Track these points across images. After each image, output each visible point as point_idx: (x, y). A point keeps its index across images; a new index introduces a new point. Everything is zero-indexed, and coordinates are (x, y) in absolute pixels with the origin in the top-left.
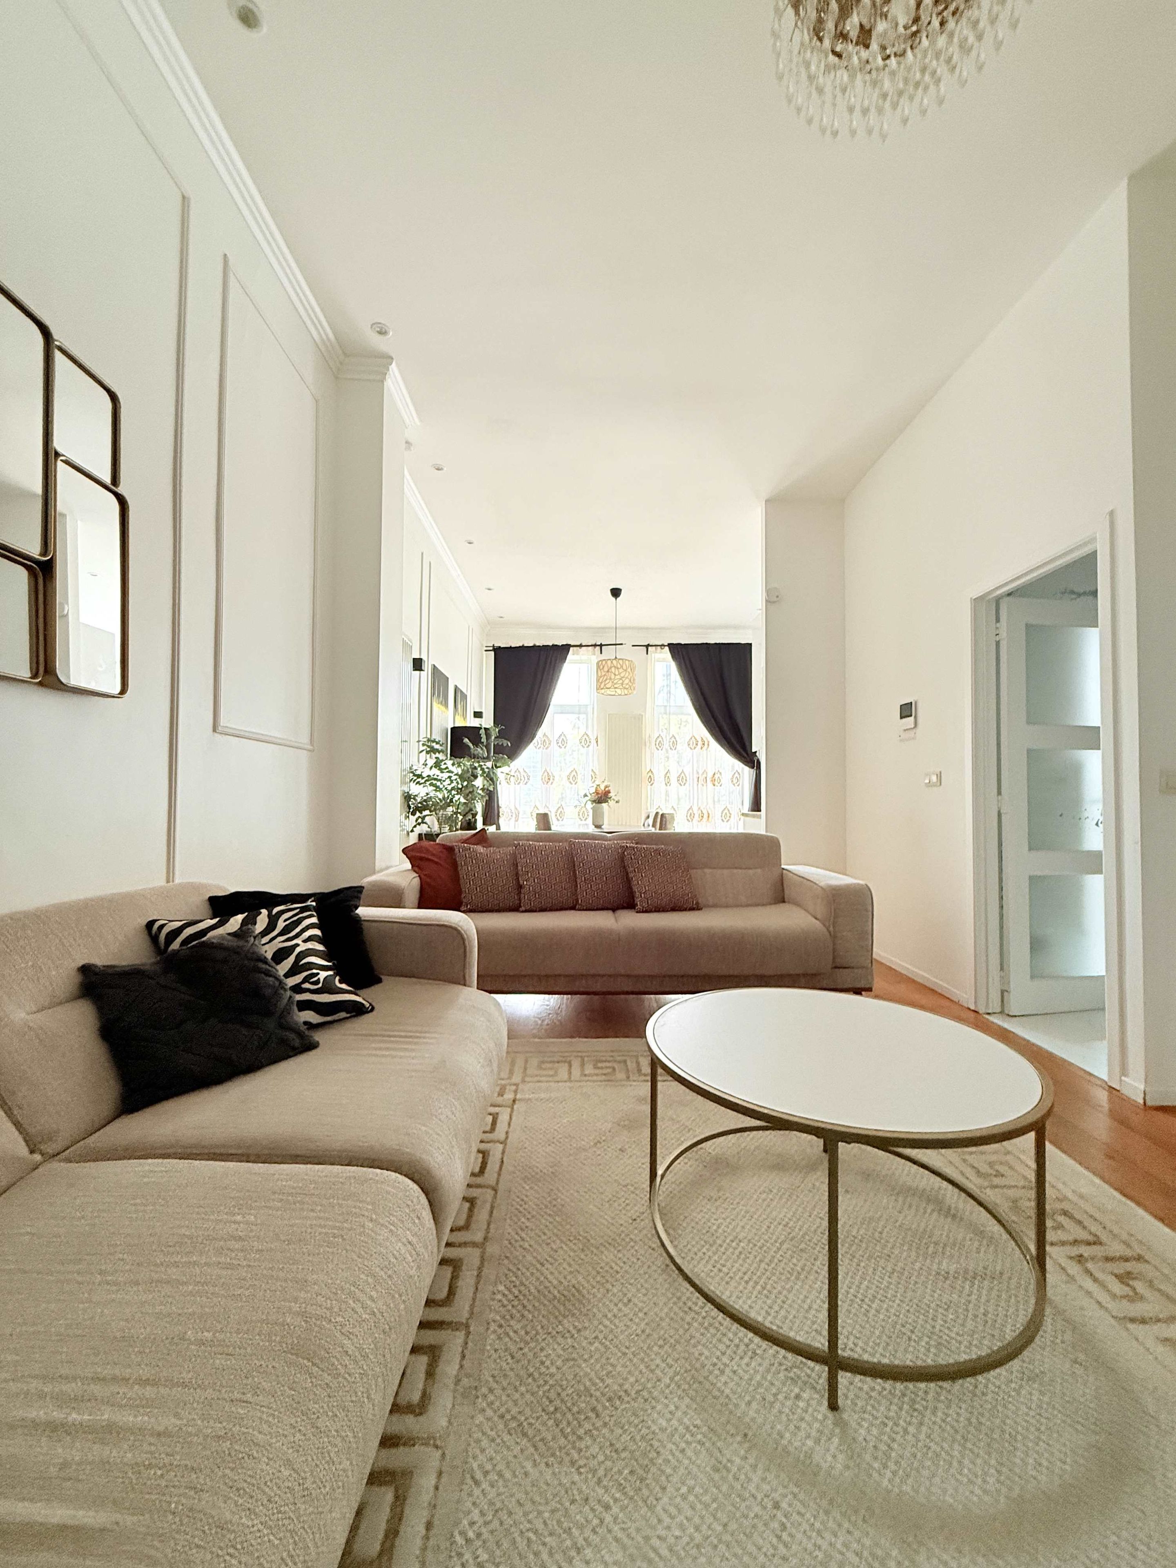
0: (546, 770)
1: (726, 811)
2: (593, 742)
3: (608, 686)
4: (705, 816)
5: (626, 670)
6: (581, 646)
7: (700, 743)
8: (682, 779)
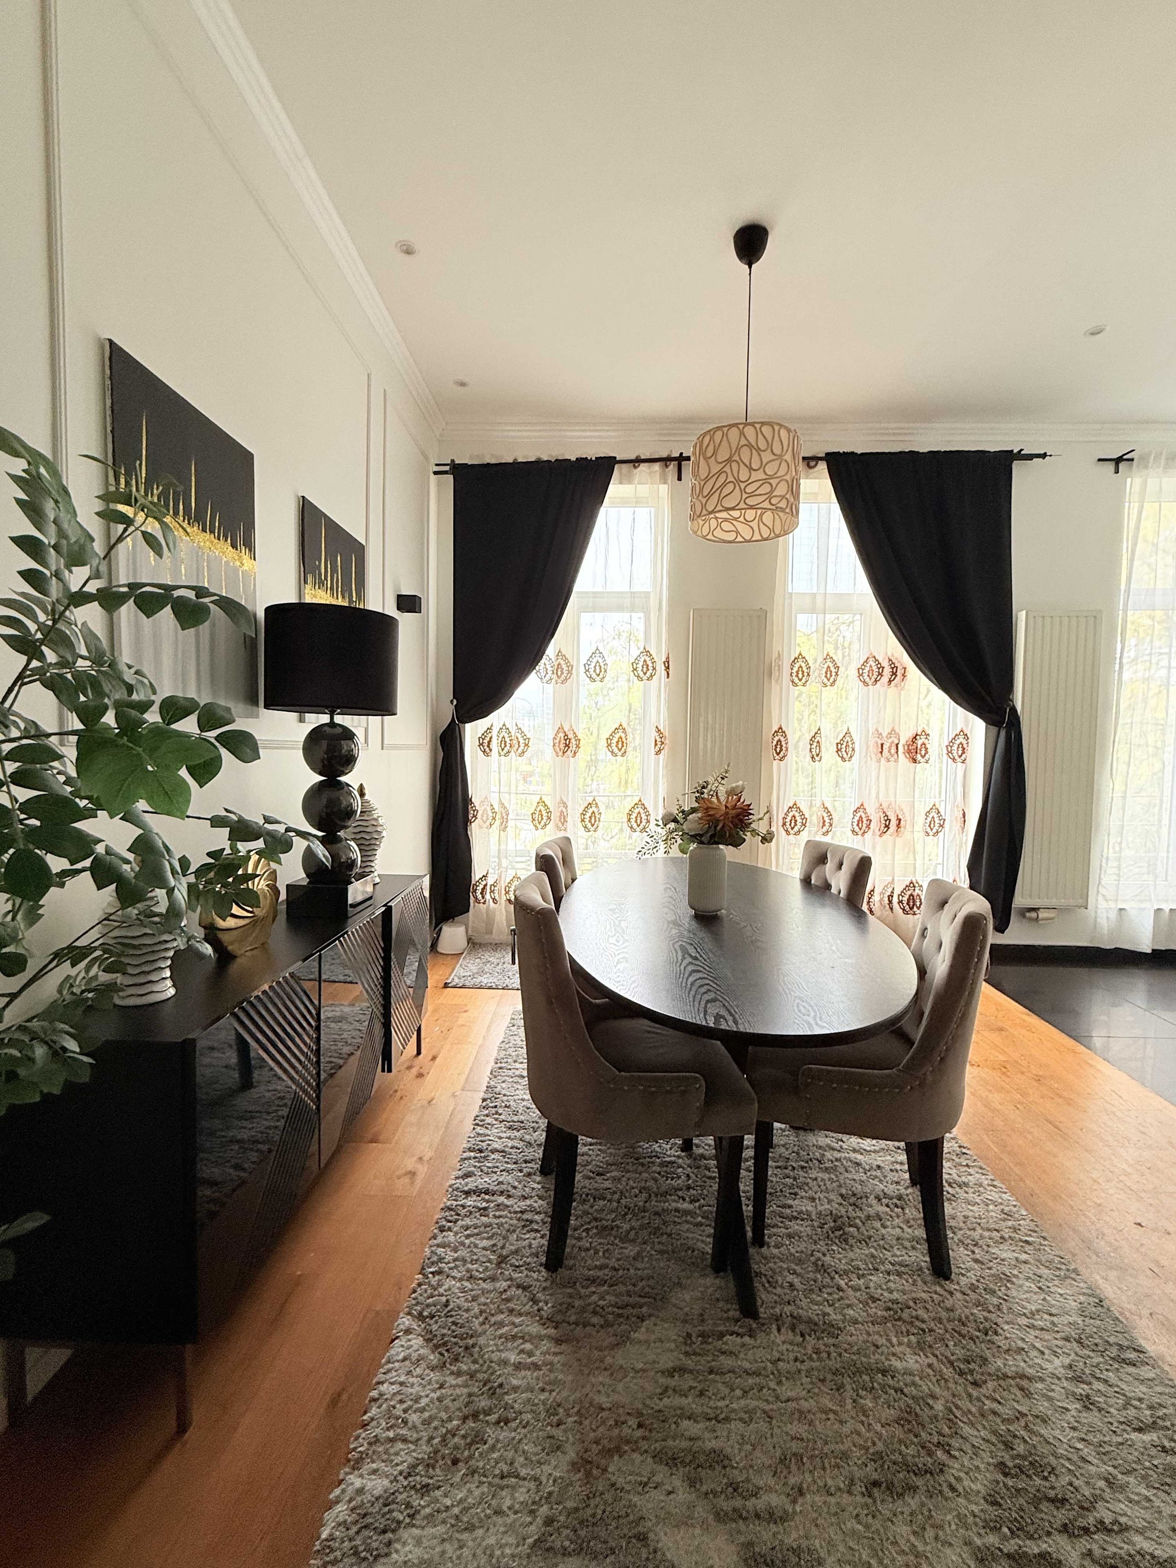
0: (561, 728)
1: (933, 814)
2: (660, 668)
3: (728, 503)
4: (894, 823)
5: (780, 457)
6: (637, 461)
7: (887, 672)
8: (844, 749)
